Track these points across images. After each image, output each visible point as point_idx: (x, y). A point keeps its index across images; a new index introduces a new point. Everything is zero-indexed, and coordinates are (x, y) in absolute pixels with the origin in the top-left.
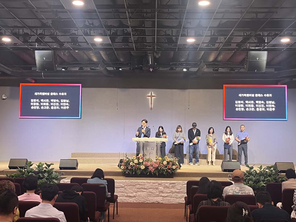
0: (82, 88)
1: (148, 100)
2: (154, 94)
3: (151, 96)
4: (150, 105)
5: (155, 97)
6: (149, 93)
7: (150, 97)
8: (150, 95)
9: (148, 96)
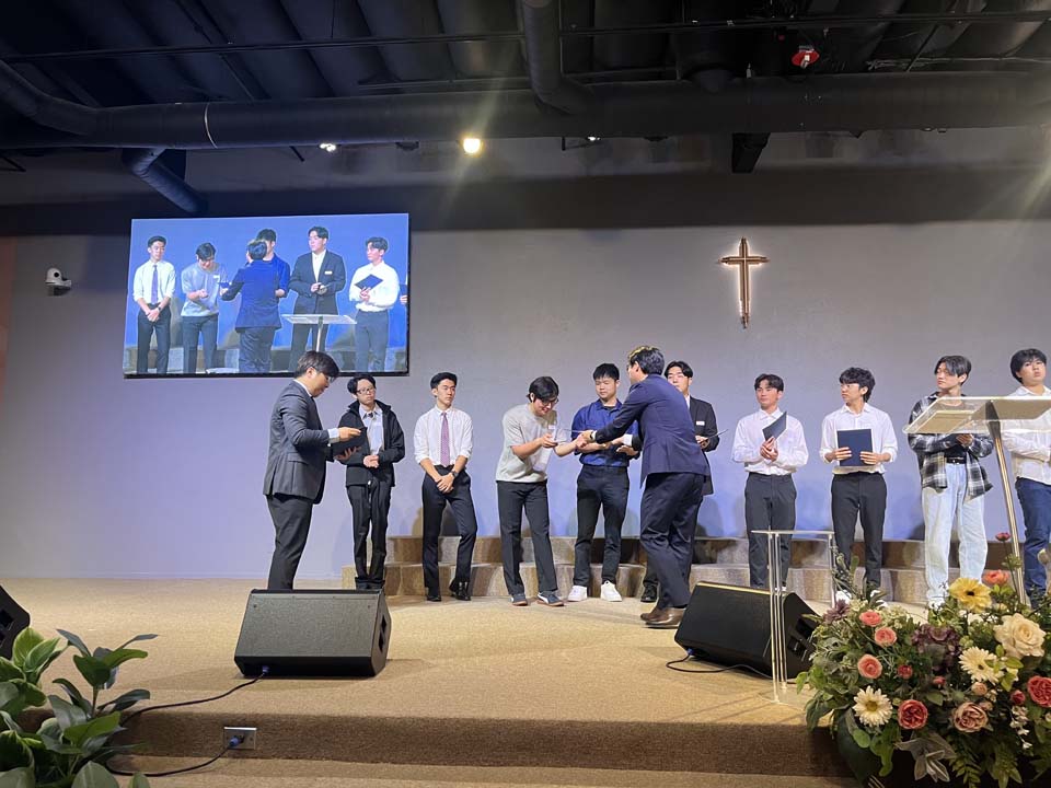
0: (414, 237)
1: (726, 279)
2: (755, 249)
3: (744, 261)
4: (741, 303)
5: (760, 264)
6: (729, 246)
7: (738, 266)
8: (736, 253)
9: (727, 260)
